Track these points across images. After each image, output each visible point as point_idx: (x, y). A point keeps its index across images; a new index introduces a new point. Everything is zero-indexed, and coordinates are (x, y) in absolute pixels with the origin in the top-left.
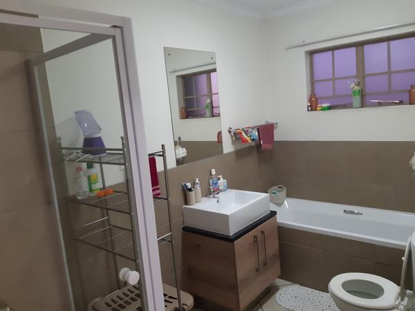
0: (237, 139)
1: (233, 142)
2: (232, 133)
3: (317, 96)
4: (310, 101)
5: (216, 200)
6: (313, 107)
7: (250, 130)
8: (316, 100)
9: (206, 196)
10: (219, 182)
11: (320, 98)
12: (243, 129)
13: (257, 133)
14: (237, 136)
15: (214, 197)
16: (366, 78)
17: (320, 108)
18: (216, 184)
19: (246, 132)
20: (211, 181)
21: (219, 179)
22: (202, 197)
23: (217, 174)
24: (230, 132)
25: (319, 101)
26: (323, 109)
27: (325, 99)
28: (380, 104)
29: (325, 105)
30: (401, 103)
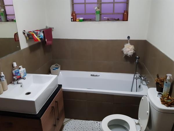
0: (29, 39)
1: (27, 41)
2: (26, 35)
3: (76, 13)
4: (72, 15)
5: (20, 85)
6: (74, 19)
7: (38, 32)
8: (76, 15)
9: (11, 83)
10: (20, 70)
11: (78, 14)
12: (33, 32)
13: (43, 34)
14: (30, 36)
15: (18, 83)
16: (102, 4)
17: (78, 20)
18: (18, 73)
19: (37, 34)
20: (14, 72)
21: (20, 68)
22: (8, 84)
23: (18, 65)
24: (24, 33)
25: (77, 15)
26: (80, 21)
27: (81, 15)
28: (108, 20)
29: (82, 18)
30: (118, 20)
